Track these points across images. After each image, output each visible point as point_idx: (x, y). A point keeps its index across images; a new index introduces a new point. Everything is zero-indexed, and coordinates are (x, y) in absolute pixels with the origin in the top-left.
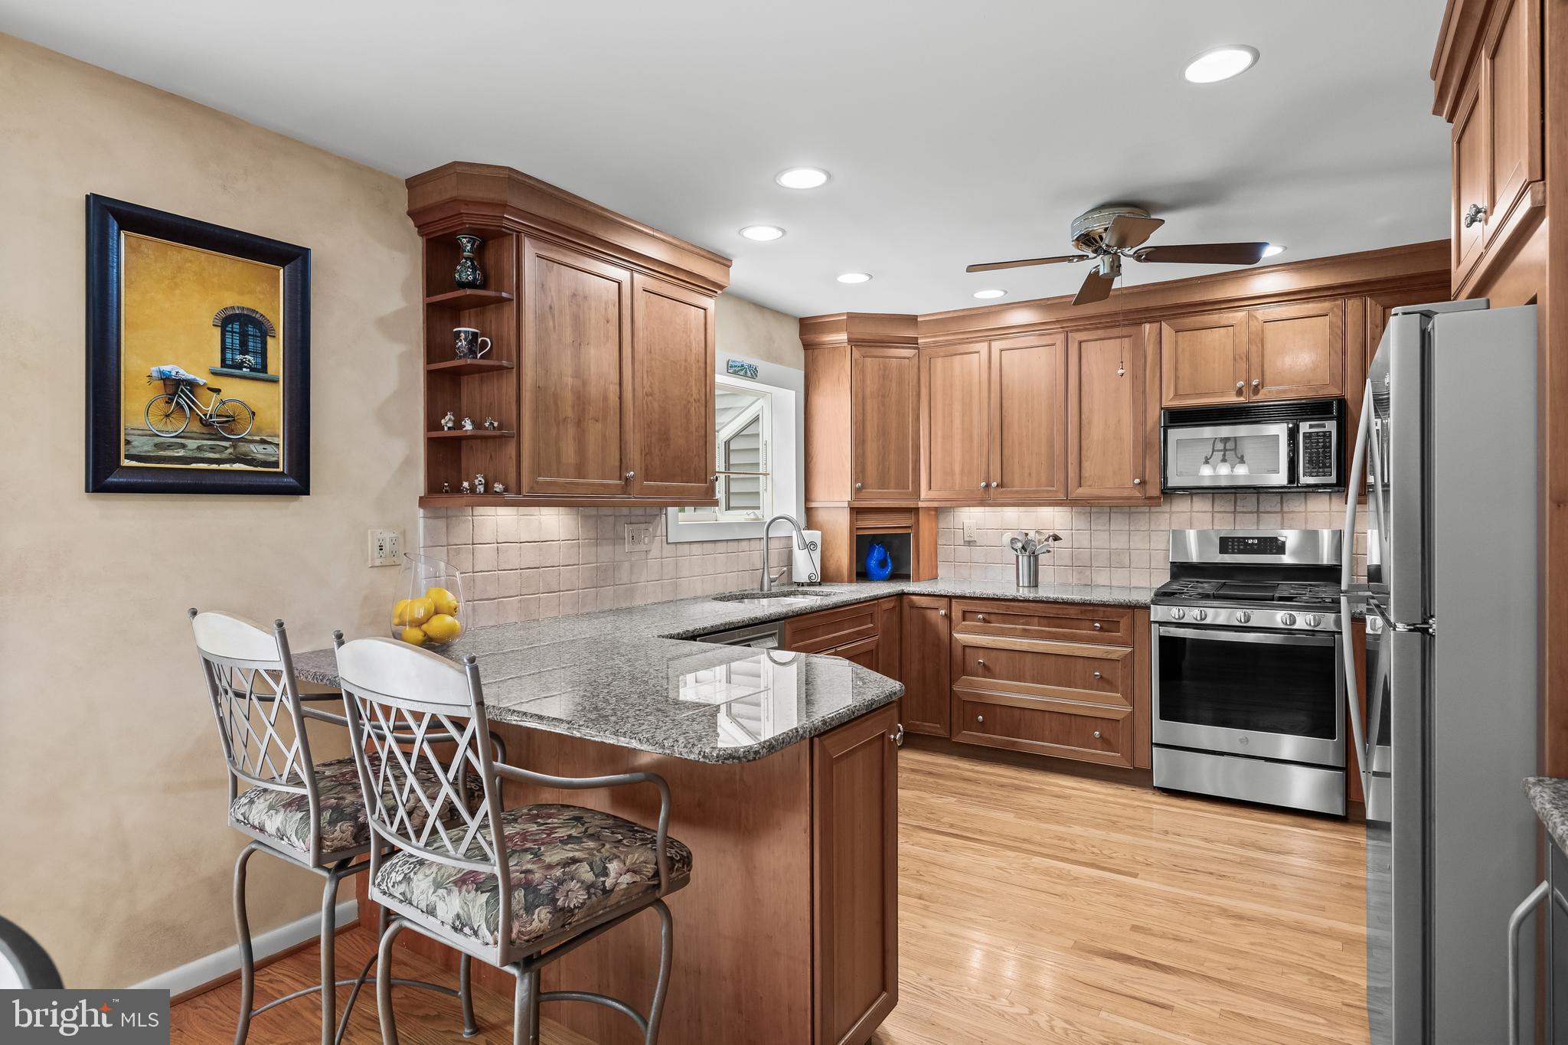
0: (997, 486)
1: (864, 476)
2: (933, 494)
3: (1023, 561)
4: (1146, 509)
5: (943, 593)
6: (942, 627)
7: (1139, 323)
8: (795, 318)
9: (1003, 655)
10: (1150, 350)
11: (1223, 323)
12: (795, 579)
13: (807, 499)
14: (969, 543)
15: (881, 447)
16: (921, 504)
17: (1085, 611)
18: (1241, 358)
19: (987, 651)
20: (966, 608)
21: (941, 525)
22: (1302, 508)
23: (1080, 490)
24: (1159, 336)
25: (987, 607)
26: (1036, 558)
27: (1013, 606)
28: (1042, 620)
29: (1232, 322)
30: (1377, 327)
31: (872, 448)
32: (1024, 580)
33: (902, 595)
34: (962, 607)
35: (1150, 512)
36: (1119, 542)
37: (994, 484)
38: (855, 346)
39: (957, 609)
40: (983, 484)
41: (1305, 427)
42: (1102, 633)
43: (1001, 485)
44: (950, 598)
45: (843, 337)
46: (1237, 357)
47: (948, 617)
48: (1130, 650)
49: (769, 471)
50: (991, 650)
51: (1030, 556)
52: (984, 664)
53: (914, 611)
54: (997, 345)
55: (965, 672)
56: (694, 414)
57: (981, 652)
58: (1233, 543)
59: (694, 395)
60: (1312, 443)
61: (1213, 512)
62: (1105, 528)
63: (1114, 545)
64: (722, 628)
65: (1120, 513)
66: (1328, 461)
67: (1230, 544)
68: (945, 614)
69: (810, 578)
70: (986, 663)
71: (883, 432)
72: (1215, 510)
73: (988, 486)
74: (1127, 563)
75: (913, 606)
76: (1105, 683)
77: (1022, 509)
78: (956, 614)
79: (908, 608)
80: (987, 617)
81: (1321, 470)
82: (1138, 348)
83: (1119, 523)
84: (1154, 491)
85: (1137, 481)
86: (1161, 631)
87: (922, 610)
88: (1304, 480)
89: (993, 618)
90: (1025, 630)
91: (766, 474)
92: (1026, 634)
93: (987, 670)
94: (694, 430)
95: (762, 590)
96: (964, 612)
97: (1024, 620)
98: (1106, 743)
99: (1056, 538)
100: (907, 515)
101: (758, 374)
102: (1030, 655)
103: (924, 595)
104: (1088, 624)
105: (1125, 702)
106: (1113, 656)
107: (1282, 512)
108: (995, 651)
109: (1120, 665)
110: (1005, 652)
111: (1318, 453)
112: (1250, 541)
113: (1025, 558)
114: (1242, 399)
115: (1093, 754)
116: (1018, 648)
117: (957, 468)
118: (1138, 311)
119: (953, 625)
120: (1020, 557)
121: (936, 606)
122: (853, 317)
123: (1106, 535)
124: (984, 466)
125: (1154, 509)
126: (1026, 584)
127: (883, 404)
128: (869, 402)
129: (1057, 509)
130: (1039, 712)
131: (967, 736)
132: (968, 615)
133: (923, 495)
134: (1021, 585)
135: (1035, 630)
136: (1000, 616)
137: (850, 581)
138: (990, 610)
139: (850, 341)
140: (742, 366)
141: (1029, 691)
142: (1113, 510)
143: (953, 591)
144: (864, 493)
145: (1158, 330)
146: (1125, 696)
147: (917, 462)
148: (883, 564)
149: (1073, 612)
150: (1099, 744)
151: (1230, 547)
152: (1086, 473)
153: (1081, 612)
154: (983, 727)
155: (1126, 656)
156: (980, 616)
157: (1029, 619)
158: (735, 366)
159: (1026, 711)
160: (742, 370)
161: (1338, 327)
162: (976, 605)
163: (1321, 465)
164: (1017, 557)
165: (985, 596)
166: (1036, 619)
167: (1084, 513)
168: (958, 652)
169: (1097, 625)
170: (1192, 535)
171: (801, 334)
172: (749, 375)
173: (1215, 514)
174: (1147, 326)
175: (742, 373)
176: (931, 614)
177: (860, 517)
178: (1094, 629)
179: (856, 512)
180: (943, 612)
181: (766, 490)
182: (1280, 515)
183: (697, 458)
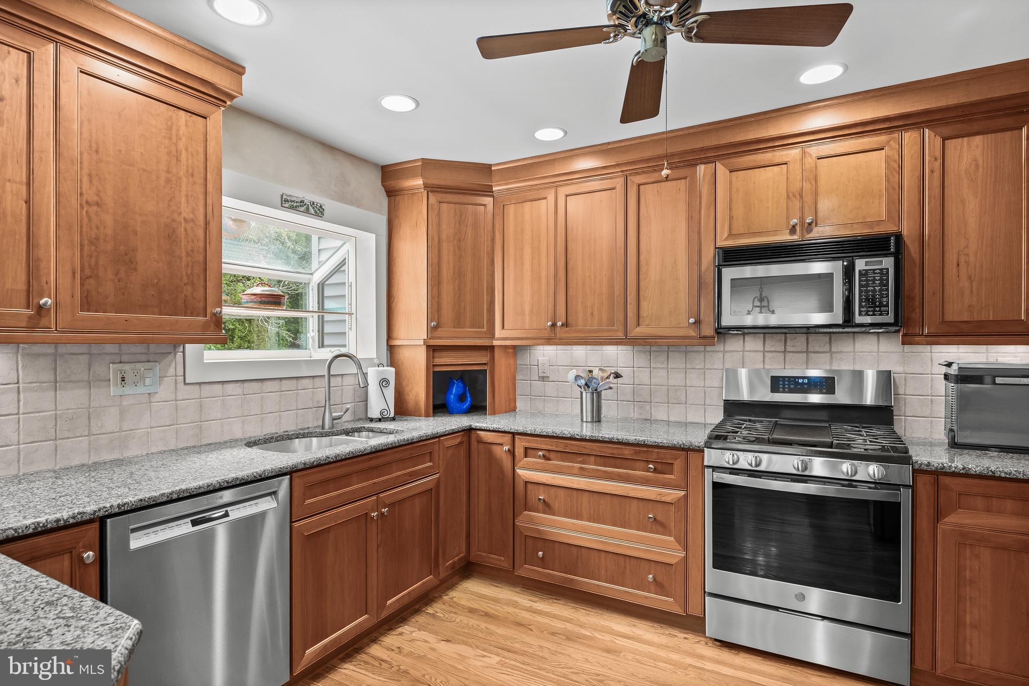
0: (563, 325)
1: (439, 316)
2: (505, 333)
3: (587, 396)
4: (702, 348)
5: (506, 429)
6: (507, 462)
7: (693, 164)
8: (375, 165)
9: (562, 493)
10: (705, 190)
11: (777, 161)
12: (370, 415)
13: (389, 337)
14: (543, 379)
15: (457, 289)
16: (495, 343)
17: (640, 452)
18: (794, 196)
19: (547, 488)
20: (527, 445)
21: (519, 362)
22: (850, 349)
23: (638, 330)
24: (714, 176)
25: (547, 444)
26: (599, 395)
27: (573, 445)
28: (598, 459)
29: (785, 160)
30: (936, 159)
31: (447, 290)
32: (587, 416)
33: (469, 430)
34: (525, 444)
35: (705, 351)
36: (677, 379)
37: (559, 324)
38: (432, 191)
39: (521, 444)
40: (549, 323)
41: (860, 264)
42: (657, 475)
43: (566, 325)
44: (514, 434)
45: (419, 182)
46: (791, 194)
47: (512, 452)
48: (683, 493)
49: (354, 311)
50: (551, 487)
51: (593, 393)
52: (544, 500)
53: (481, 446)
54: (563, 191)
55: (527, 508)
56: (183, 235)
57: (542, 488)
58: (784, 382)
59: (184, 214)
60: (869, 280)
61: (764, 352)
62: (663, 366)
63: (671, 382)
64: (165, 499)
65: (679, 352)
66: (885, 299)
67: (781, 383)
68: (509, 450)
69: (381, 413)
70: (546, 500)
71: (459, 275)
72: (766, 350)
73: (554, 325)
74: (684, 399)
75: (480, 441)
76: (659, 525)
77: (589, 347)
78: (519, 451)
79: (476, 444)
80: (547, 454)
81: (877, 309)
82: (692, 189)
83: (676, 361)
84: (708, 330)
85: (692, 320)
86: (715, 476)
87: (488, 445)
88: (859, 319)
89: (552, 455)
90: (582, 468)
91: (350, 314)
92: (583, 473)
93: (547, 507)
94: (184, 254)
95: (323, 427)
96: (526, 449)
97: (582, 459)
98: (660, 587)
99: (617, 376)
100: (484, 353)
101: (325, 213)
102: (587, 494)
103: (489, 431)
104: (642, 464)
105: (680, 548)
106: (668, 499)
107: (830, 351)
108: (555, 488)
109: (672, 508)
110: (564, 489)
111: (874, 291)
112: (801, 381)
113: (589, 395)
114: (795, 237)
115: (646, 597)
116: (575, 486)
117: (527, 308)
118: (693, 151)
119: (516, 461)
120: (584, 394)
121: (499, 441)
122: (427, 164)
123: (663, 373)
124: (551, 306)
125: (708, 348)
126: (589, 420)
127: (459, 248)
128: (445, 245)
129: (620, 347)
130: (595, 551)
131: (527, 570)
132: (530, 452)
133: (498, 332)
134: (585, 420)
135: (593, 470)
136: (559, 454)
137: (427, 415)
138: (550, 448)
139: (426, 186)
140: (302, 202)
141: (585, 531)
142: (672, 349)
143: (516, 428)
144: (440, 332)
145: (713, 170)
146: (678, 540)
147: (492, 303)
148: (461, 398)
149: (627, 452)
150: (653, 587)
151: (781, 386)
152: (644, 313)
153: (636, 453)
154: (543, 563)
155: (679, 500)
156: (540, 453)
157: (586, 457)
158: (292, 201)
159: (583, 550)
160: (303, 206)
161: (895, 161)
162: (536, 442)
163: (877, 303)
164: (582, 393)
165: (544, 434)
166: (592, 459)
167: (645, 352)
168: (520, 487)
169: (651, 466)
170: (743, 374)
171: (383, 180)
172: (313, 212)
173: (766, 353)
174: (702, 167)
175: (302, 209)
176: (497, 450)
177: (437, 354)
178: (648, 470)
179: (433, 350)
180: (506, 448)
181: (350, 329)
182: (829, 355)
183: (189, 288)
